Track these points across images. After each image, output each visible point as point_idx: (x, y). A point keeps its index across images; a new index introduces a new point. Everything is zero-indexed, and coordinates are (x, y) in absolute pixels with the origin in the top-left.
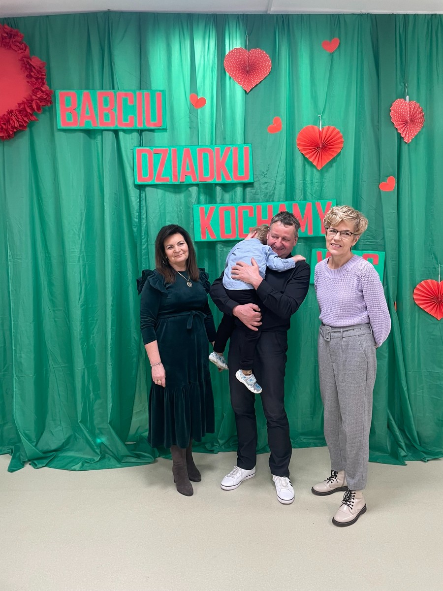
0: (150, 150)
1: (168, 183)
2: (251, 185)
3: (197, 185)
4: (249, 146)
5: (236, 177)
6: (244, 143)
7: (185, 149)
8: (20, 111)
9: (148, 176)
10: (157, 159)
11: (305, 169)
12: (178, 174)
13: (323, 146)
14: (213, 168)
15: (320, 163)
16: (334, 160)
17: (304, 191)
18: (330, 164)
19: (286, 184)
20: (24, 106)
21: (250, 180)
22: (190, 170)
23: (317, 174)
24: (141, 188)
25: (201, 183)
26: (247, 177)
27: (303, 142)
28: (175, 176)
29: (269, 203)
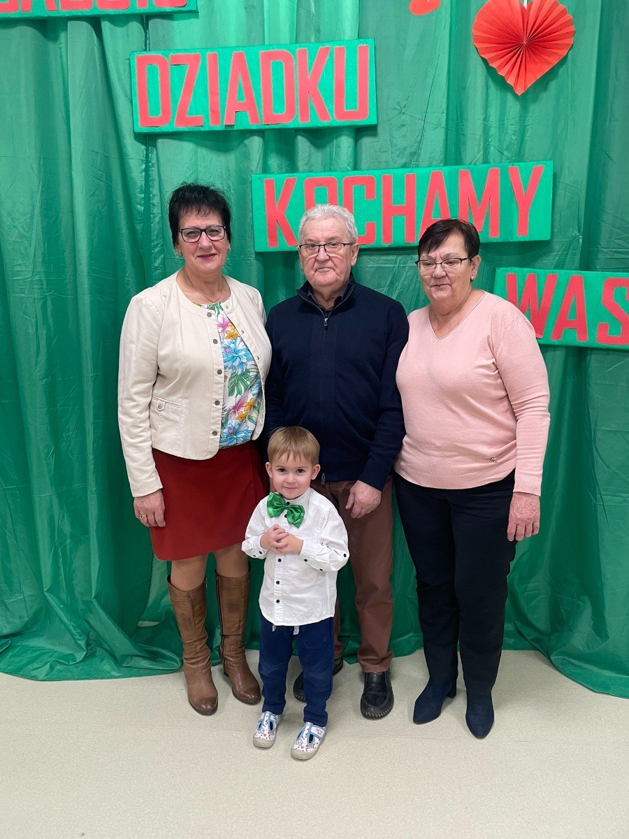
0: (163, 59)
1: (202, 129)
2: (371, 130)
3: (260, 133)
4: (369, 43)
5: (340, 113)
6: (359, 38)
7: (235, 54)
9: (161, 113)
10: (178, 76)
11: (487, 95)
12: (220, 109)
13: (530, 42)
14: (293, 95)
15: (521, 80)
16: (551, 74)
17: (485, 143)
18: (544, 82)
19: (447, 129)
21: (370, 120)
22: (244, 100)
23: (513, 107)
24: (148, 139)
25: (267, 127)
26: (363, 112)
27: (488, 33)
28: (215, 114)
29: (408, 169)
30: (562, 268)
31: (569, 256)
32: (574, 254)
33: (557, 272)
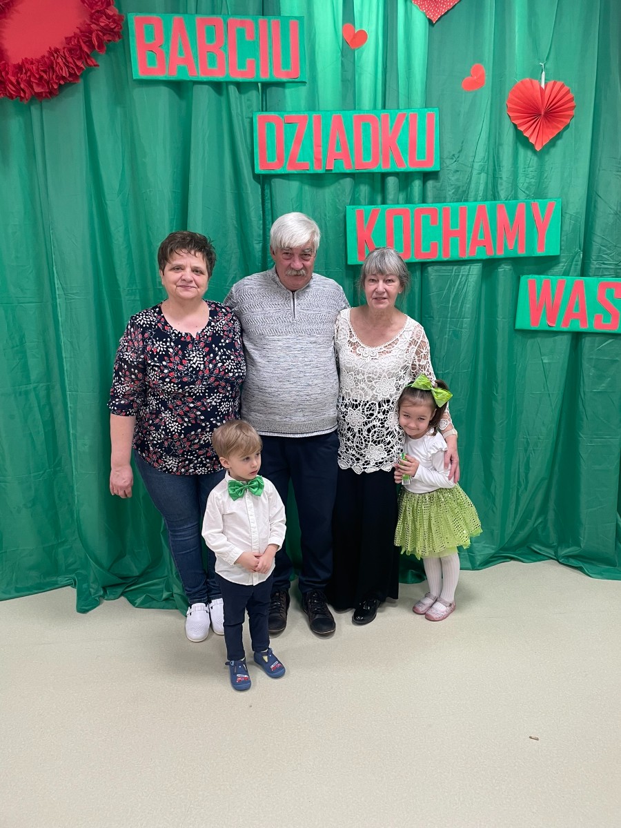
0: (278, 118)
1: (308, 172)
2: (435, 175)
3: (351, 175)
4: (435, 111)
5: (413, 162)
6: (426, 107)
7: (335, 116)
8: (70, 50)
9: (276, 160)
10: (290, 132)
11: (516, 149)
12: (323, 157)
13: (546, 113)
14: (378, 148)
15: (540, 139)
16: (559, 136)
17: (515, 185)
18: (553, 143)
19: (487, 174)
20: (78, 41)
21: (435, 167)
22: (341, 151)
23: (532, 159)
24: (264, 180)
25: (358, 171)
26: (430, 161)
27: (517, 106)
28: (318, 160)
29: (461, 203)
30: (568, 275)
31: (573, 267)
32: (577, 265)
33: (565, 278)
